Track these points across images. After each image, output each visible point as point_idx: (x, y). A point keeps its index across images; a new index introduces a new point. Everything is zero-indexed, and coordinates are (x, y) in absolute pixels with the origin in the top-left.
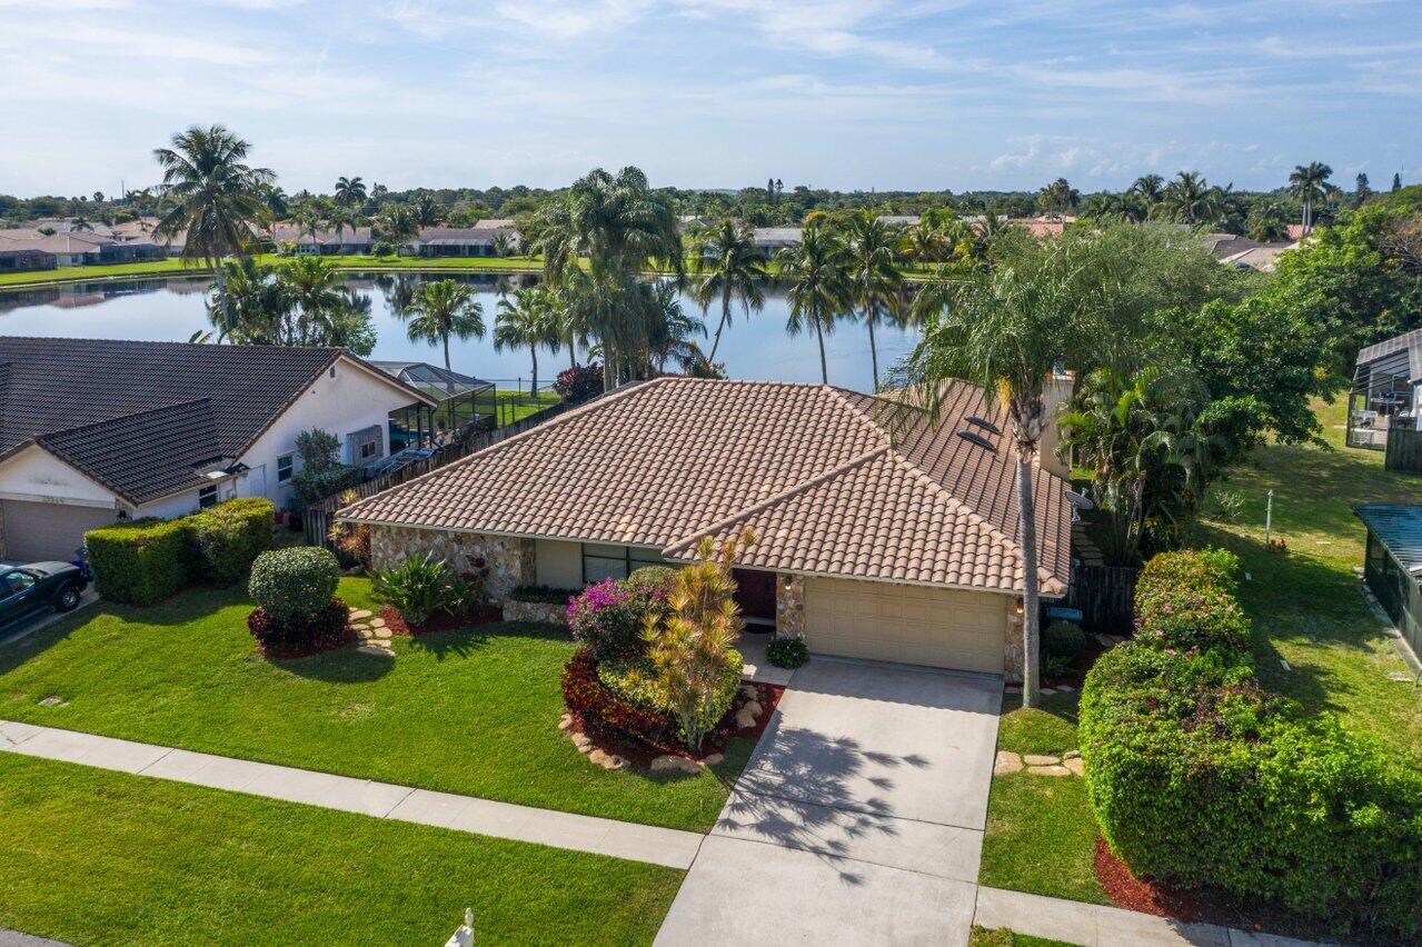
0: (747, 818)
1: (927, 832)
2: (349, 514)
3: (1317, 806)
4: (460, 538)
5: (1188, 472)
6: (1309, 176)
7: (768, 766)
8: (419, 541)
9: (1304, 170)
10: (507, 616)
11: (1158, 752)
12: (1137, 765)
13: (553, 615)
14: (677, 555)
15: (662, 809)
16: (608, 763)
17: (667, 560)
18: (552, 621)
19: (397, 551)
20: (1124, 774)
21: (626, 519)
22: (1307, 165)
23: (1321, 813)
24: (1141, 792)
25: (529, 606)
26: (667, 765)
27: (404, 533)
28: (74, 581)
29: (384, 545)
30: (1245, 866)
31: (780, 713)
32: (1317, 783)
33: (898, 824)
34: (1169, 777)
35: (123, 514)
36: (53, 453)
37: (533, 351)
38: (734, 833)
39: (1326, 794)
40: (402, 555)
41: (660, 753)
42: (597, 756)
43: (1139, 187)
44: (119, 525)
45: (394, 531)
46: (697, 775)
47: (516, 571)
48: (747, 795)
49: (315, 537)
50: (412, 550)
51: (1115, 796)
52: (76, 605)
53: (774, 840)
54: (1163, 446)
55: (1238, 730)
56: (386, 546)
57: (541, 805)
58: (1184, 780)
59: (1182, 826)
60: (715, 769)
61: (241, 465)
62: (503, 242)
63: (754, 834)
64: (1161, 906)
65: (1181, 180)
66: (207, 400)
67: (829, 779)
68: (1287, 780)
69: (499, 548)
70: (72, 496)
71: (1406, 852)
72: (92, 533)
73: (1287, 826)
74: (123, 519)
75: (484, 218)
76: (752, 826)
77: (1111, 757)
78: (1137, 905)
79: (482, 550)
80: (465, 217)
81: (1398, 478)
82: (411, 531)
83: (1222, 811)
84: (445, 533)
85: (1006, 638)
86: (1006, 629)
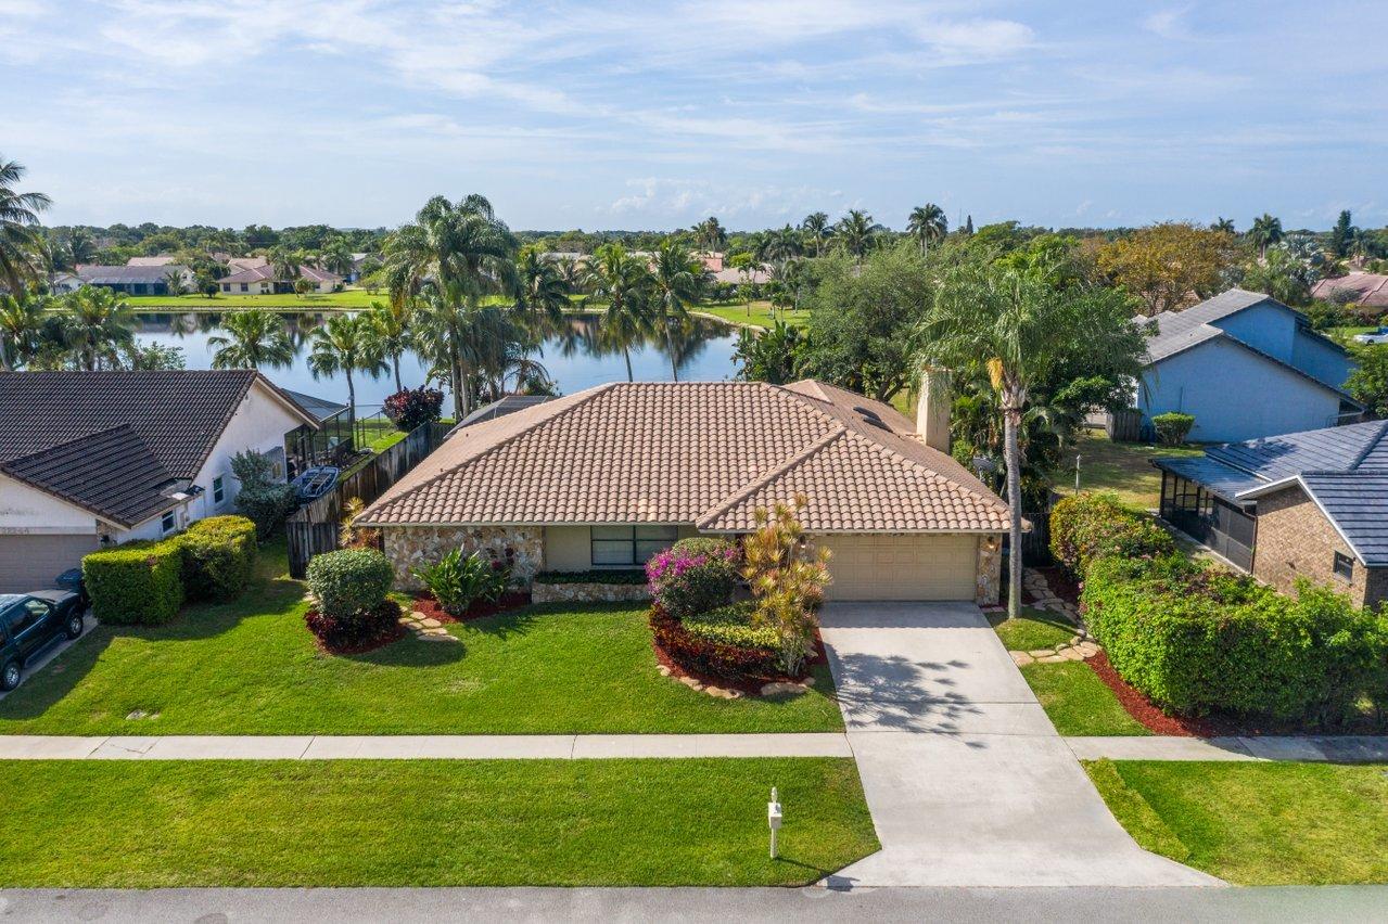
0: (865, 717)
1: (1003, 710)
2: (369, 518)
3: (1305, 637)
4: (480, 533)
5: (1060, 437)
6: (925, 216)
7: (851, 682)
8: (436, 539)
9: (921, 211)
10: (536, 599)
11: (1194, 617)
12: (1181, 626)
13: (581, 593)
14: (710, 526)
15: (795, 720)
16: (727, 695)
17: (702, 531)
18: (580, 598)
19: (413, 551)
20: (1174, 635)
21: (643, 502)
22: (923, 207)
23: (1308, 641)
24: (1186, 646)
25: (557, 587)
26: (776, 690)
27: (421, 533)
28: (78, 607)
29: (399, 546)
30: (1252, 689)
31: (828, 645)
32: (1301, 622)
33: (979, 707)
34: (1205, 633)
35: (106, 539)
36: (23, 480)
37: (349, 378)
38: (865, 729)
39: (1309, 629)
40: (419, 553)
41: (764, 683)
42: (712, 691)
43: (808, 223)
44: (106, 549)
45: (409, 532)
46: (805, 693)
47: (537, 559)
48: (854, 703)
49: (301, 548)
50: (429, 548)
51: (1167, 652)
52: (81, 630)
53: (899, 729)
54: (1040, 418)
55: (1230, 598)
56: (401, 547)
57: (694, 732)
58: (1216, 633)
59: (1213, 666)
60: (816, 687)
61: (195, 486)
62: (176, 280)
63: (879, 727)
64: (1189, 730)
65: (851, 217)
66: (127, 426)
67: (905, 684)
68: (1283, 622)
69: (520, 539)
70: (42, 525)
71: (1358, 660)
72: (93, 557)
73: (1285, 654)
74: (107, 542)
75: (136, 256)
76: (876, 722)
77: (1161, 624)
78: (1173, 732)
79: (502, 542)
80: (115, 255)
81: (1126, 447)
82: (428, 530)
83: (1241, 651)
84: (463, 529)
85: (978, 571)
86: (977, 562)
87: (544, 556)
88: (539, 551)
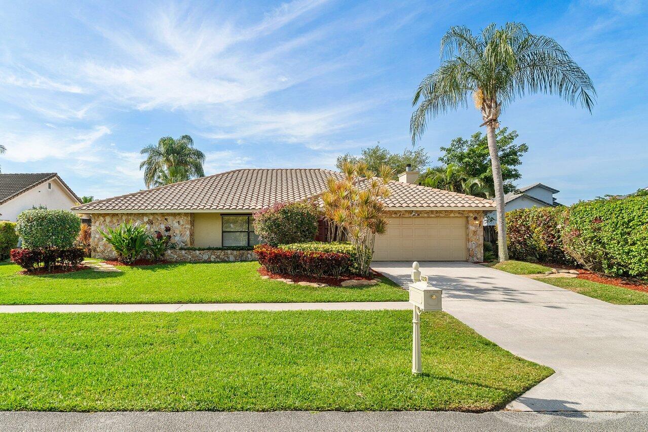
4: (152, 221)
13: (212, 256)
16: (315, 285)
18: (212, 259)
26: (353, 284)
27: (115, 221)
41: (343, 280)
45: (107, 220)
46: (376, 285)
53: (472, 300)
63: (452, 299)
69: (176, 225)
84: (141, 217)
85: (468, 240)
86: (468, 235)
87: (192, 235)
88: (188, 233)
